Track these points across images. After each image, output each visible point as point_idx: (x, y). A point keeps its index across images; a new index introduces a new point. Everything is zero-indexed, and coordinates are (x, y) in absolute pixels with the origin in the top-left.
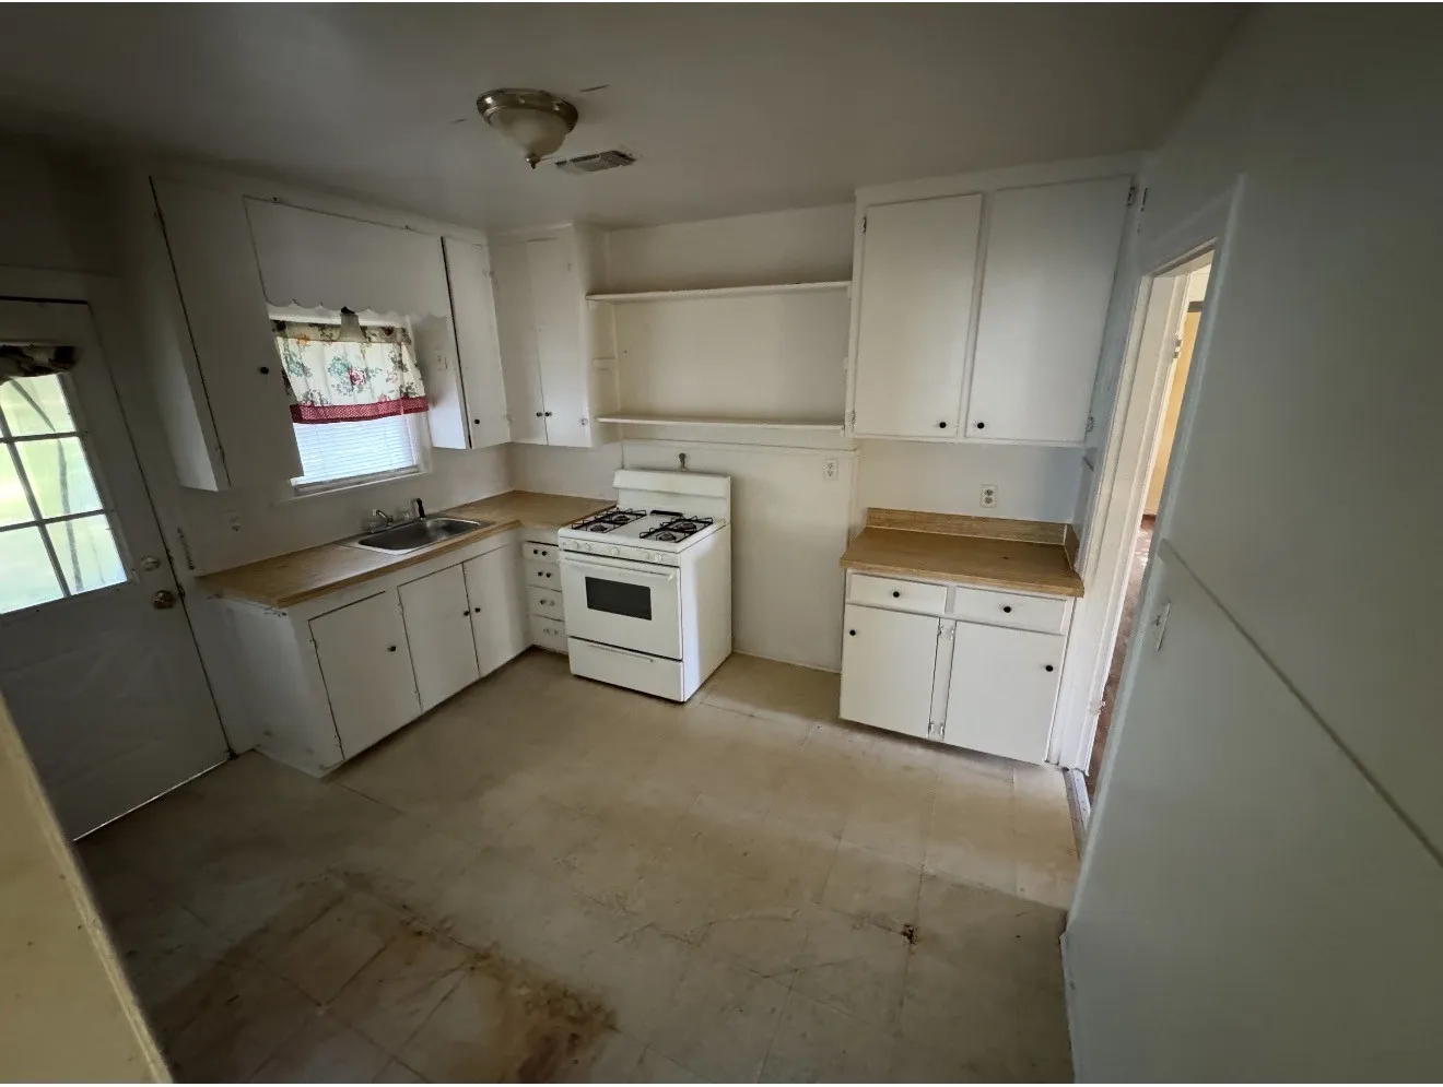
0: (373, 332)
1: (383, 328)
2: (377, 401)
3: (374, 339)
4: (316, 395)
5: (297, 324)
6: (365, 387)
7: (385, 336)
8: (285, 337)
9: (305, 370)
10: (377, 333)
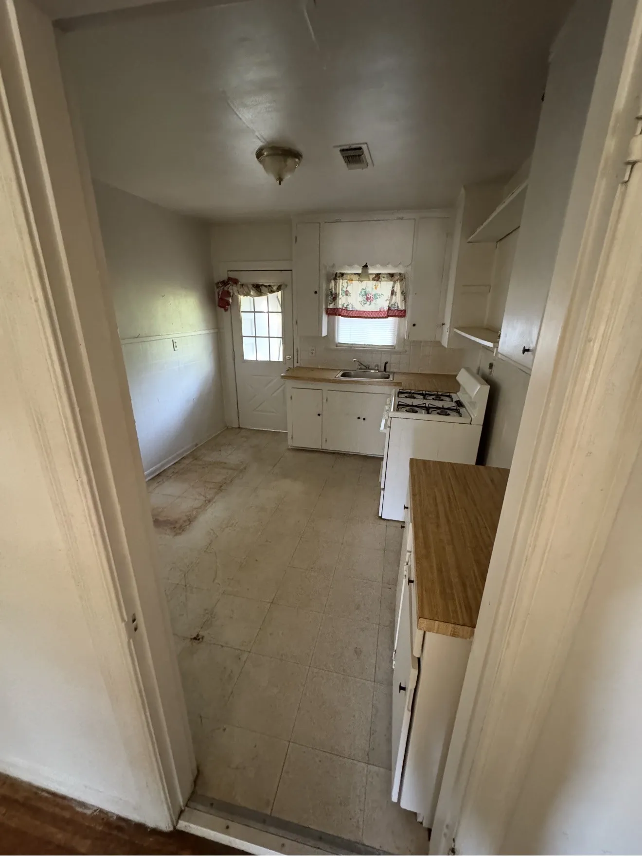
0: (383, 276)
1: (390, 274)
2: (379, 310)
3: (383, 279)
4: (350, 305)
5: (349, 274)
6: (373, 303)
7: (390, 278)
8: (343, 280)
9: (347, 293)
10: (385, 276)
